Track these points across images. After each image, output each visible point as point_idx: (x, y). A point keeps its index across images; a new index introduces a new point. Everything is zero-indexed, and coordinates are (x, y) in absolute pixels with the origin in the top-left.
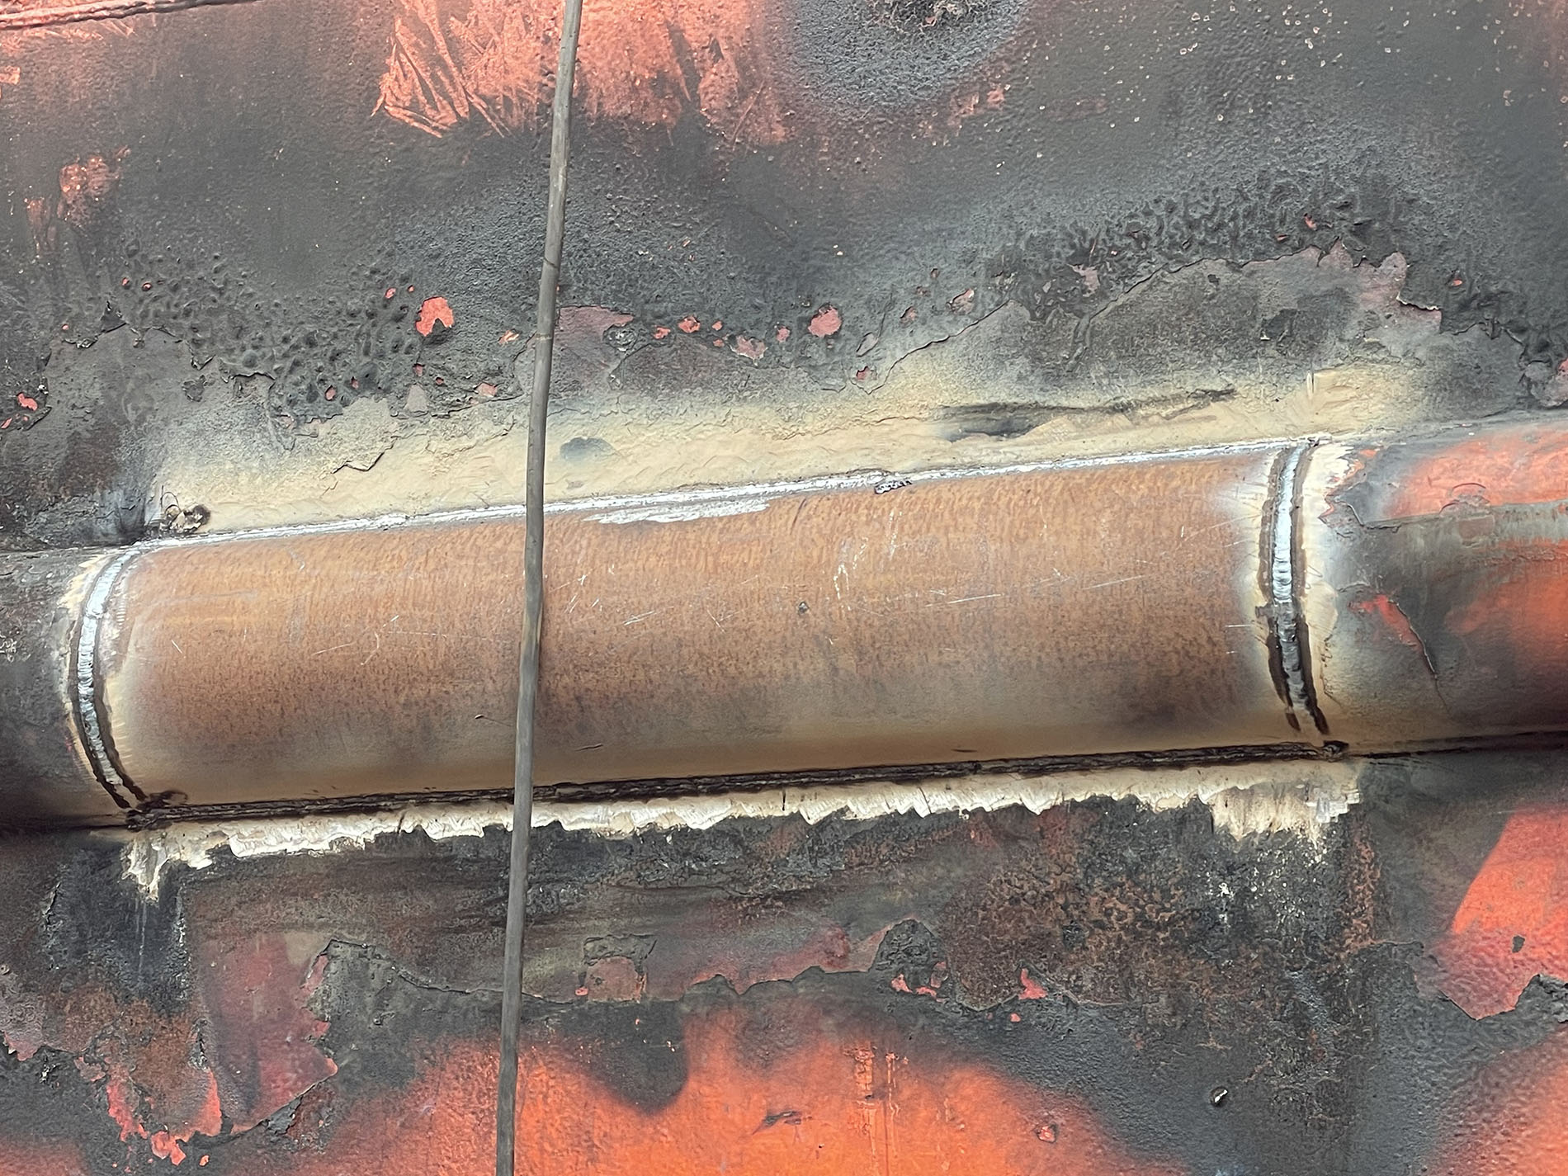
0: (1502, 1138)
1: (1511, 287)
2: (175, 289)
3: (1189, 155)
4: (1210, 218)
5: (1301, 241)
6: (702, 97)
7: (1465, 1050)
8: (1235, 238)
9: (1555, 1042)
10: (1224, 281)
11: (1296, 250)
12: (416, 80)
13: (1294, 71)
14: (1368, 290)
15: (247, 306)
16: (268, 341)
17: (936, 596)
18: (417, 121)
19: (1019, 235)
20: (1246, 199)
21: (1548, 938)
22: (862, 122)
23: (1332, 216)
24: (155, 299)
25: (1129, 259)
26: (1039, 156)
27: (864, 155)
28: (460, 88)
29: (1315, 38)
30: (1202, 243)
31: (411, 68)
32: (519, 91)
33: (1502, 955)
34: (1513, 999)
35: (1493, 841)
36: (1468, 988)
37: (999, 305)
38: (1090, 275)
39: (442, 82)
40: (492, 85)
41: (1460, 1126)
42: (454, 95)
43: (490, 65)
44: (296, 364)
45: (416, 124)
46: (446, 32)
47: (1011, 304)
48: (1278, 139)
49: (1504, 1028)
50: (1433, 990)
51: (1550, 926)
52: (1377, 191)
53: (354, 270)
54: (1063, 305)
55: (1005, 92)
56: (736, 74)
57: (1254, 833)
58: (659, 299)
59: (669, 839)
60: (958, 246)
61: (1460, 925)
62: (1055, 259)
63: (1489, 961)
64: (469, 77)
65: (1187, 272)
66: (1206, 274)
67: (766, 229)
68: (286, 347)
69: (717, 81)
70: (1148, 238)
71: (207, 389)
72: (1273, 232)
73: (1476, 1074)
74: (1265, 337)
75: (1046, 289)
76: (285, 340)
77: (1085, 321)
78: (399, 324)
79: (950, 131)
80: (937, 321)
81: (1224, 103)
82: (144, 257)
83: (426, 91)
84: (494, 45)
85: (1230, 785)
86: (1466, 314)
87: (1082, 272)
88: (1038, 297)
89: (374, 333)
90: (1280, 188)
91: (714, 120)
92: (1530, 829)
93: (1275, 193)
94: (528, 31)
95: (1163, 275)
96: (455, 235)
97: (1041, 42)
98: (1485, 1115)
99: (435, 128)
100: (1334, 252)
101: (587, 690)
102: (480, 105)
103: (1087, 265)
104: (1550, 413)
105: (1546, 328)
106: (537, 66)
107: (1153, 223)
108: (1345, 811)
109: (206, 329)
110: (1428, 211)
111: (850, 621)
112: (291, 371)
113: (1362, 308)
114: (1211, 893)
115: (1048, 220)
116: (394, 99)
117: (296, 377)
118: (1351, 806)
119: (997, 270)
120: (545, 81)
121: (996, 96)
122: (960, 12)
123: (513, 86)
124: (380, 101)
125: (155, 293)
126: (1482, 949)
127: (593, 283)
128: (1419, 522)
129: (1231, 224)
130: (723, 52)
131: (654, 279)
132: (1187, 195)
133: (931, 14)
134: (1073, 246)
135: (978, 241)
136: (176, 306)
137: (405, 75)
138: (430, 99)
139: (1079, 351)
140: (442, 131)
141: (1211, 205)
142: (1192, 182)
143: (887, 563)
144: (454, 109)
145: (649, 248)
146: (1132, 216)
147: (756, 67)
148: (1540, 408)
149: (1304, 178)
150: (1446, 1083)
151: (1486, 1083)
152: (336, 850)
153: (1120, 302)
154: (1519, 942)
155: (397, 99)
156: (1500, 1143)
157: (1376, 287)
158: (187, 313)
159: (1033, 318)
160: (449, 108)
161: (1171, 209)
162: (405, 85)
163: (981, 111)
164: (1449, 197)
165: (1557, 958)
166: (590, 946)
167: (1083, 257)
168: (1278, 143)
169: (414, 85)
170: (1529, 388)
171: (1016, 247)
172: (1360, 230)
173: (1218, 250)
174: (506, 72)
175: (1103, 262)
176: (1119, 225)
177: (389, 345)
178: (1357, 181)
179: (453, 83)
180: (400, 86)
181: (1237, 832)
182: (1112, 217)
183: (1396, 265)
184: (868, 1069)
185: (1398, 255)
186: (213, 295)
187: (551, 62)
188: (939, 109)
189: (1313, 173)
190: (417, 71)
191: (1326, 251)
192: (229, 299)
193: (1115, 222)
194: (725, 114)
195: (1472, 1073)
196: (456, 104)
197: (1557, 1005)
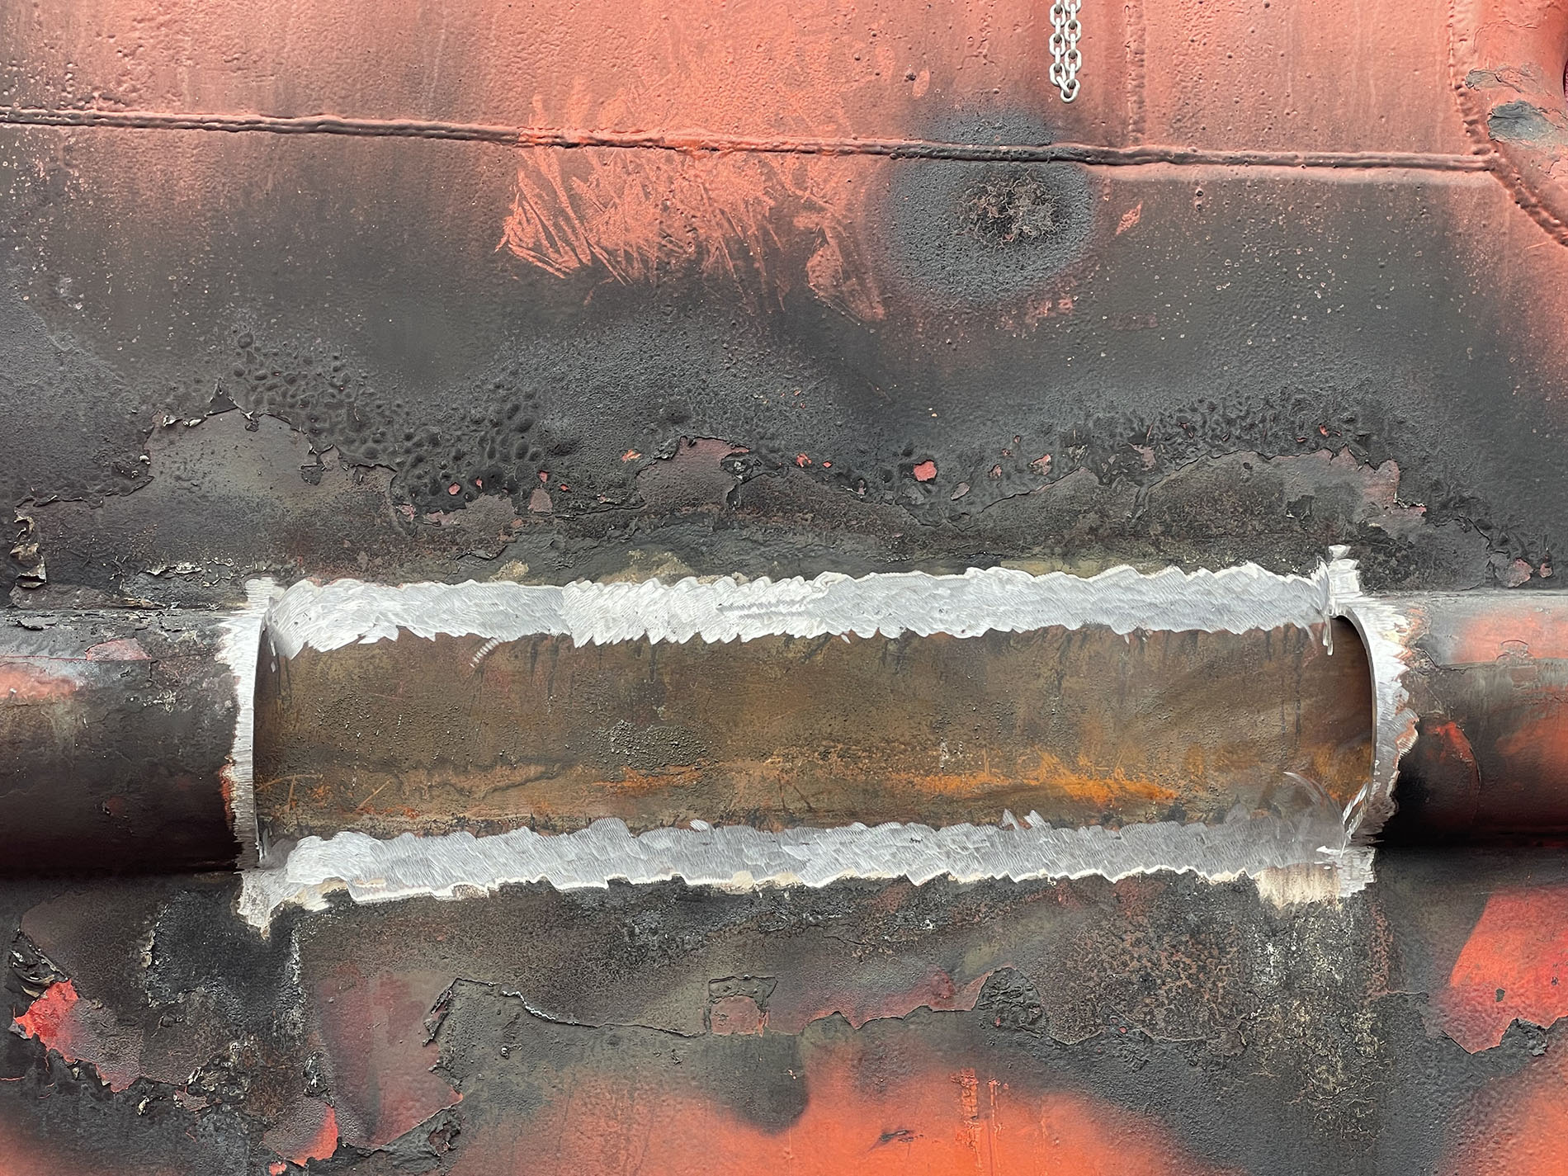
0: (1494, 1146)
1: (1478, 495)
2: (292, 381)
3: (1226, 368)
4: (1243, 418)
5: (1318, 445)
6: (810, 273)
7: (1463, 1078)
8: (1264, 437)
9: (1530, 1071)
10: (1256, 469)
11: (1313, 450)
12: (539, 226)
13: (1308, 313)
14: (1370, 486)
15: (367, 404)
16: (389, 436)
18: (540, 261)
19: (1088, 416)
20: (1272, 407)
21: (1522, 991)
22: (952, 311)
23: (1340, 427)
24: (270, 389)
25: (1179, 444)
26: (1103, 355)
27: (954, 338)
28: (582, 238)
29: (1323, 291)
30: (1238, 438)
31: (534, 215)
32: (639, 247)
33: (1488, 1003)
34: (1498, 1038)
35: (1477, 914)
36: (1464, 1029)
37: (1072, 470)
38: (1148, 454)
39: (564, 230)
40: (614, 238)
41: (1462, 1137)
42: (576, 244)
43: (611, 222)
44: (420, 460)
45: (540, 264)
46: (569, 190)
47: (1082, 469)
48: (1295, 365)
49: (1493, 1061)
50: (1437, 1030)
51: (1524, 981)
52: (1374, 414)
53: (478, 383)
54: (1126, 475)
55: (1073, 301)
56: (841, 260)
57: (1292, 904)
58: (773, 437)
59: (786, 895)
60: (1034, 419)
61: (1455, 982)
62: (1118, 438)
63: (1479, 1008)
64: (591, 230)
65: (1226, 459)
66: (1242, 462)
67: (869, 388)
68: (409, 444)
69: (823, 262)
70: (1194, 429)
71: (326, 474)
72: (1295, 436)
73: (1473, 1096)
74: (1290, 515)
75: (1111, 461)
77: (1144, 490)
78: (523, 435)
79: (1028, 327)
80: (1020, 478)
81: (1252, 331)
82: (258, 349)
83: (549, 236)
84: (615, 206)
85: (1273, 864)
86: (1446, 512)
87: (1141, 451)
88: (1105, 467)
89: (498, 440)
90: (1299, 401)
91: (821, 294)
92: (1506, 906)
93: (1294, 405)
94: (647, 198)
95: (1207, 460)
96: (578, 363)
97: (1103, 266)
98: (1480, 1128)
99: (558, 270)
100: (1342, 455)
102: (603, 256)
103: (1144, 445)
104: (1512, 591)
105: (1505, 528)
106: (656, 228)
107: (1198, 418)
108: (1363, 888)
109: (325, 420)
110: (1414, 432)
112: (414, 466)
113: (1366, 500)
114: (1259, 950)
115: (1111, 406)
116: (517, 240)
117: (417, 472)
118: (1367, 884)
119: (1067, 441)
120: (663, 242)
121: (1066, 304)
122: (1034, 234)
123: (633, 243)
124: (504, 240)
125: (270, 381)
126: (1473, 999)
127: (710, 417)
128: (1480, 667)
129: (1260, 425)
130: (828, 239)
131: (770, 419)
132: (1225, 399)
133: (1008, 231)
134: (1133, 429)
135: (1053, 417)
136: (293, 396)
137: (528, 221)
138: (553, 244)
139: (1140, 512)
140: (564, 273)
141: (1244, 408)
142: (1228, 389)
144: (576, 255)
145: (763, 393)
146: (1180, 411)
147: (859, 255)
148: (1503, 587)
149: (1318, 397)
150: (1450, 1103)
151: (1481, 1103)
152: (460, 897)
153: (1172, 477)
154: (1501, 992)
155: (521, 240)
156: (1494, 1150)
157: (1376, 485)
158: (305, 404)
159: (1101, 482)
160: (571, 253)
161: (1213, 408)
162: (528, 229)
163: (1053, 314)
164: (1429, 422)
165: (1530, 1006)
166: (714, 986)
167: (1141, 439)
168: (1296, 368)
169: (537, 230)
170: (1494, 571)
171: (1085, 425)
172: (1363, 440)
173: (1251, 445)
174: (627, 230)
175: (1158, 444)
176: (1171, 416)
177: (514, 451)
178: (1358, 403)
179: (576, 236)
180: (523, 229)
181: (1278, 902)
182: (1165, 410)
183: (1390, 470)
184: (973, 1093)
185: (1392, 462)
186: (331, 390)
187: (669, 227)
188: (1018, 309)
189: (1324, 393)
190: (540, 219)
191: (1336, 454)
192: (349, 396)
193: (1167, 414)
194: (831, 290)
195: (1469, 1095)
196: (578, 251)
197: (1531, 1043)
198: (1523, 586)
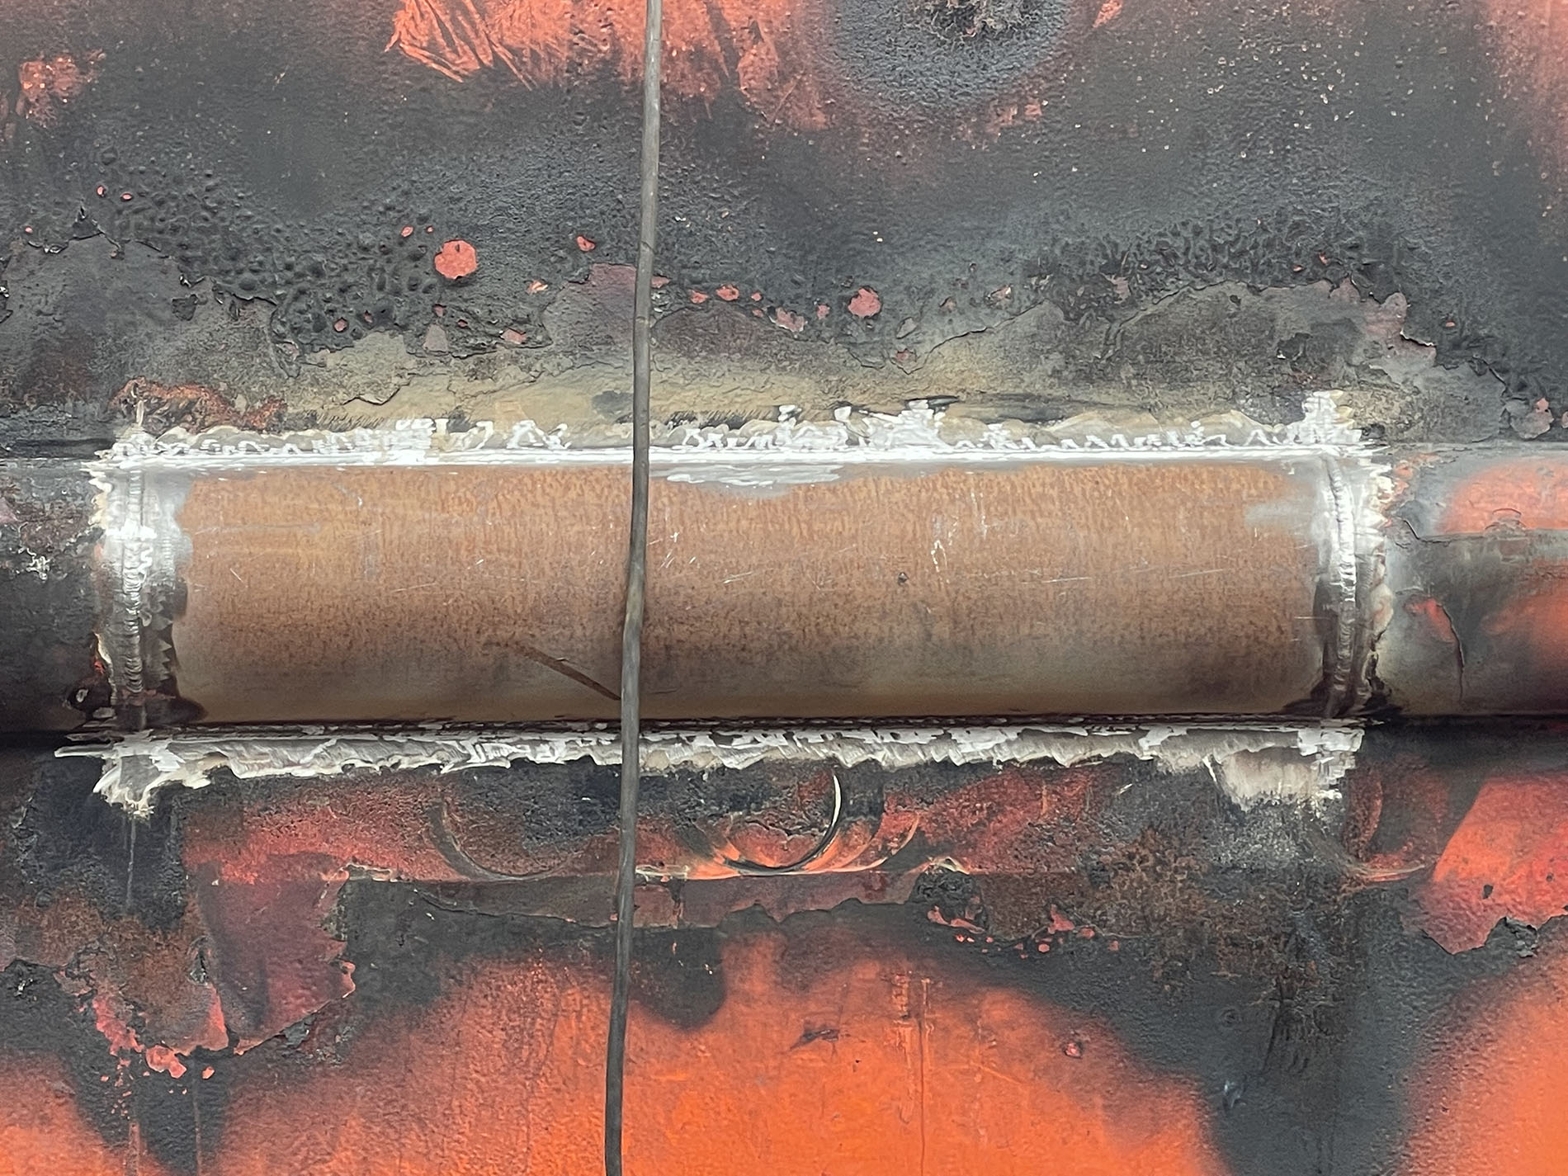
0: (1472, 1053)
1: (1496, 332)
2: (160, 203)
3: (1215, 185)
4: (1232, 244)
5: (1316, 274)
6: (741, 75)
7: (1441, 980)
8: (1255, 265)
9: (1517, 974)
10: (1244, 302)
11: (1310, 280)
12: (435, 22)
13: (1310, 121)
14: (1373, 323)
15: (244, 229)
16: (268, 265)
17: (1032, 575)
18: (435, 62)
19: (1055, 240)
20: (1265, 230)
21: (1513, 887)
22: (903, 119)
23: (1342, 254)
24: (136, 212)
25: (1158, 274)
26: (1074, 170)
27: (905, 149)
28: (483, 35)
29: (1330, 95)
30: (1225, 267)
31: (429, 9)
32: (547, 45)
33: (1474, 900)
34: (1482, 937)
35: (1469, 804)
36: (1446, 928)
37: (1035, 303)
38: (1121, 286)
39: (463, 27)
40: (518, 37)
41: (1436, 1043)
42: (477, 42)
43: (516, 15)
44: (301, 292)
45: (434, 66)
47: (1046, 303)
48: (1295, 181)
49: (1477, 960)
50: (1416, 929)
51: (1515, 877)
52: (1382, 239)
53: (365, 204)
54: (1096, 310)
55: (1042, 107)
56: (777, 59)
57: (1263, 791)
58: (697, 266)
60: (995, 245)
61: (1439, 877)
62: (1088, 266)
63: (1463, 905)
64: (493, 26)
65: (1211, 291)
66: (1229, 295)
67: (806, 209)
68: (289, 274)
69: (756, 61)
70: (1176, 256)
71: (199, 309)
73: (1451, 999)
74: (1282, 356)
75: (1080, 293)
76: (289, 267)
77: (1115, 327)
78: (418, 263)
79: (989, 136)
80: (976, 312)
81: (1247, 142)
82: (122, 166)
83: (446, 34)
85: (1243, 747)
86: (1458, 352)
87: (1114, 281)
88: (1072, 300)
89: (389, 269)
90: (1297, 225)
91: (753, 99)
92: (1500, 794)
93: (1291, 228)
95: (1189, 291)
96: (478, 181)
97: (1077, 65)
98: (1457, 1034)
99: (456, 73)
100: (1344, 286)
101: (679, 641)
102: (505, 55)
103: (1118, 275)
104: (1527, 444)
105: (1525, 371)
106: (567, 24)
107: (1180, 243)
108: (1343, 774)
109: (198, 247)
110: (1424, 258)
111: (948, 592)
112: (296, 299)
113: (1368, 338)
115: (1082, 230)
116: (409, 38)
117: (301, 306)
118: (1347, 771)
119: (1031, 270)
120: (575, 39)
121: (1034, 110)
122: (1000, 27)
123: (540, 40)
124: (394, 39)
125: (138, 205)
126: (1457, 895)
127: (626, 243)
128: (1466, 539)
129: (1252, 252)
130: (763, 35)
131: (691, 246)
132: (1212, 221)
133: (971, 25)
135: (1015, 241)
136: (162, 220)
137: (422, 15)
138: (451, 43)
139: (1110, 352)
140: (463, 77)
141: (1234, 232)
142: (1216, 210)
143: (981, 541)
144: (477, 56)
145: (686, 215)
146: (1160, 235)
147: (797, 53)
148: (1519, 439)
149: (1319, 218)
150: (1425, 1006)
151: (1459, 1007)
153: (1148, 312)
154: (1488, 889)
155: (414, 38)
156: (1469, 1057)
157: (1381, 321)
158: (175, 229)
159: (1067, 319)
160: (472, 54)
161: (1197, 232)
162: (422, 26)
163: (1019, 122)
164: (1444, 249)
165: (1520, 903)
167: (1114, 267)
168: (1296, 184)
169: (432, 26)
170: (1509, 421)
171: (1052, 252)
172: (1367, 270)
173: (1239, 274)
174: (533, 25)
175: (1133, 274)
176: (1149, 242)
177: (405, 282)
178: (1365, 226)
179: (476, 32)
180: (416, 26)
181: (1248, 789)
182: (1144, 234)
183: (1398, 303)
184: (904, 992)
185: (1400, 295)
186: (205, 213)
187: (582, 21)
188: (979, 115)
189: (1326, 214)
190: (436, 15)
191: (1336, 285)
192: (223, 219)
193: (1145, 238)
194: (765, 95)
195: (1447, 999)
196: (479, 51)
197: (1521, 943)
198: (1541, 438)
